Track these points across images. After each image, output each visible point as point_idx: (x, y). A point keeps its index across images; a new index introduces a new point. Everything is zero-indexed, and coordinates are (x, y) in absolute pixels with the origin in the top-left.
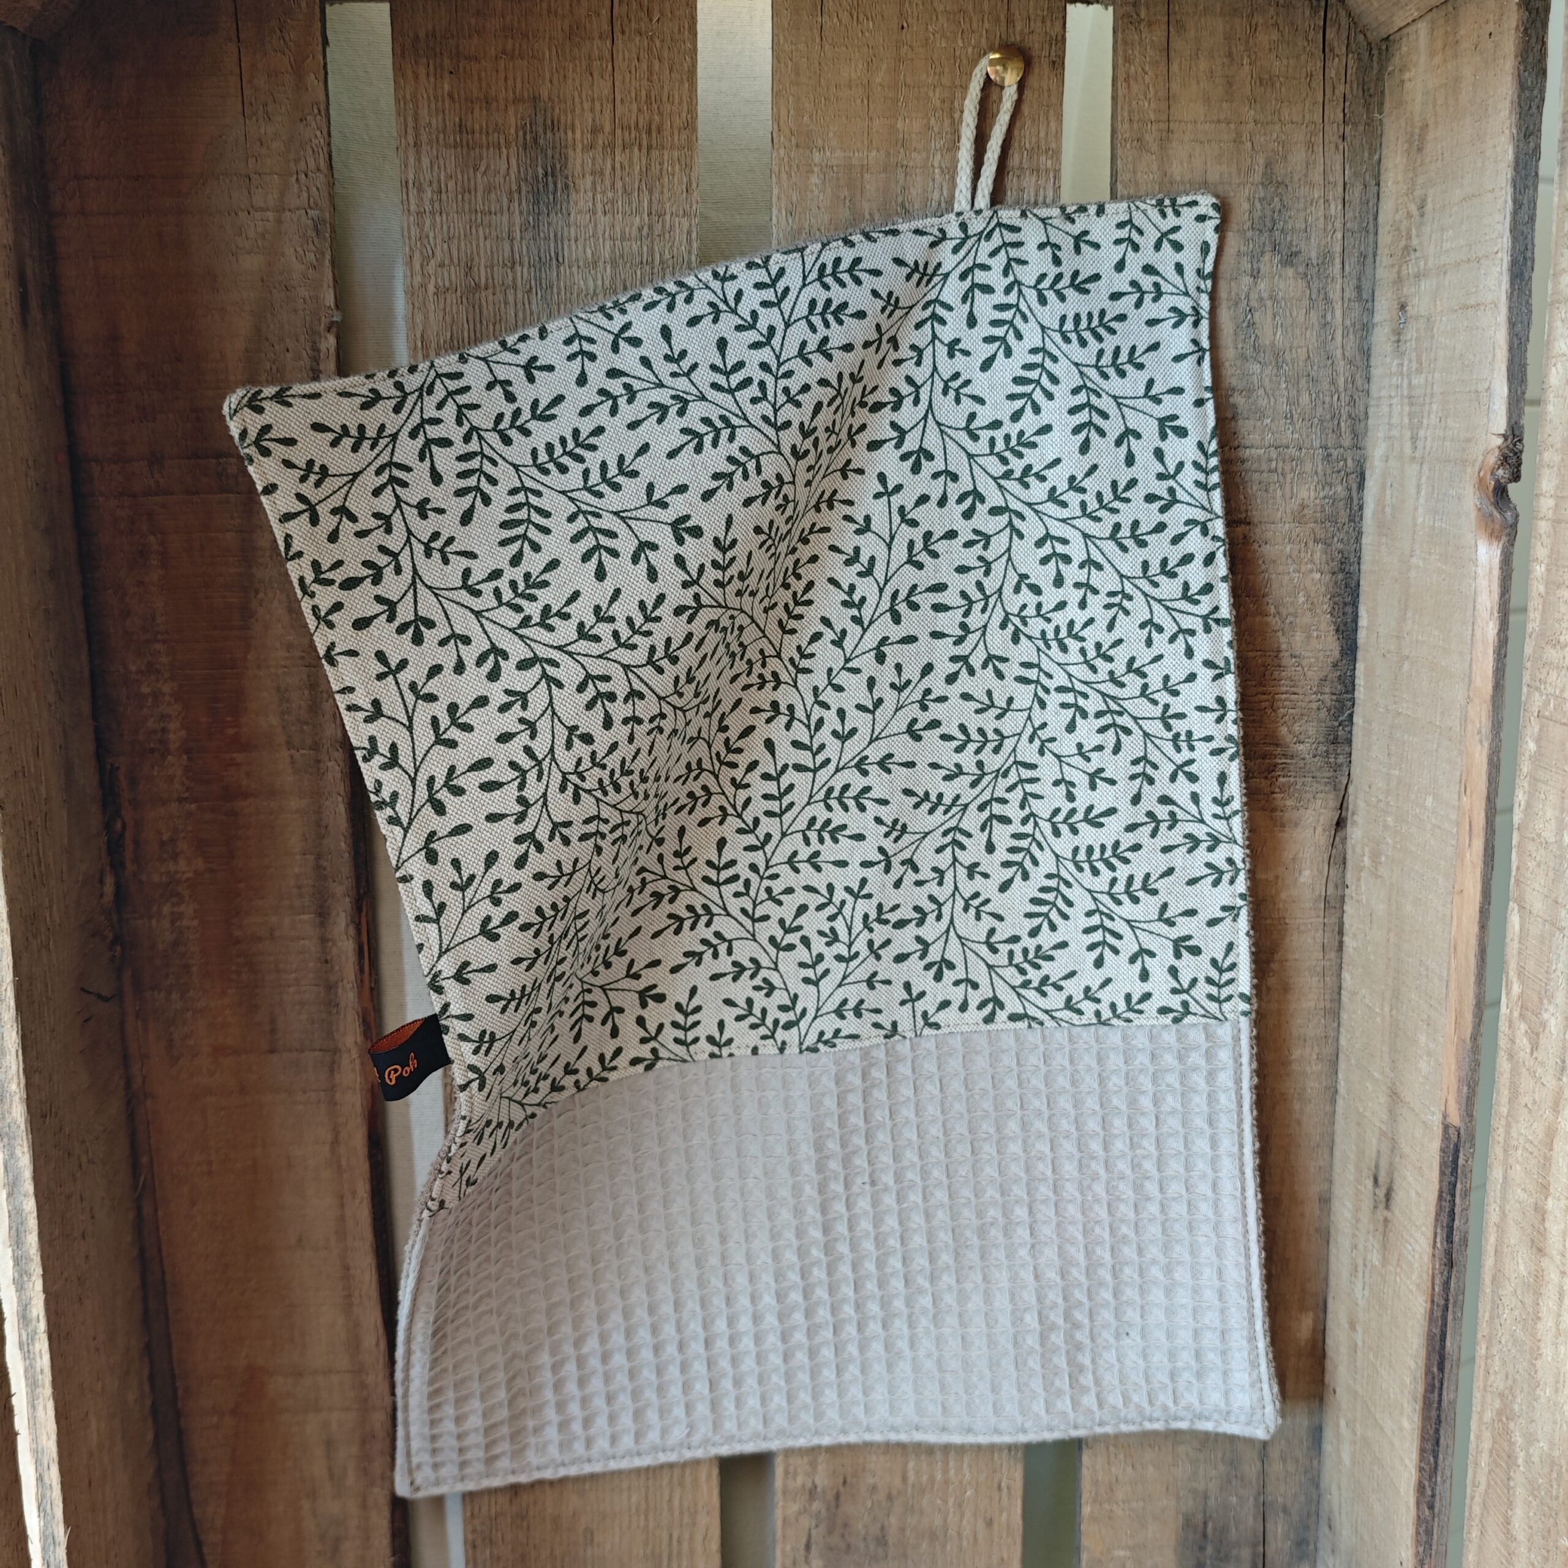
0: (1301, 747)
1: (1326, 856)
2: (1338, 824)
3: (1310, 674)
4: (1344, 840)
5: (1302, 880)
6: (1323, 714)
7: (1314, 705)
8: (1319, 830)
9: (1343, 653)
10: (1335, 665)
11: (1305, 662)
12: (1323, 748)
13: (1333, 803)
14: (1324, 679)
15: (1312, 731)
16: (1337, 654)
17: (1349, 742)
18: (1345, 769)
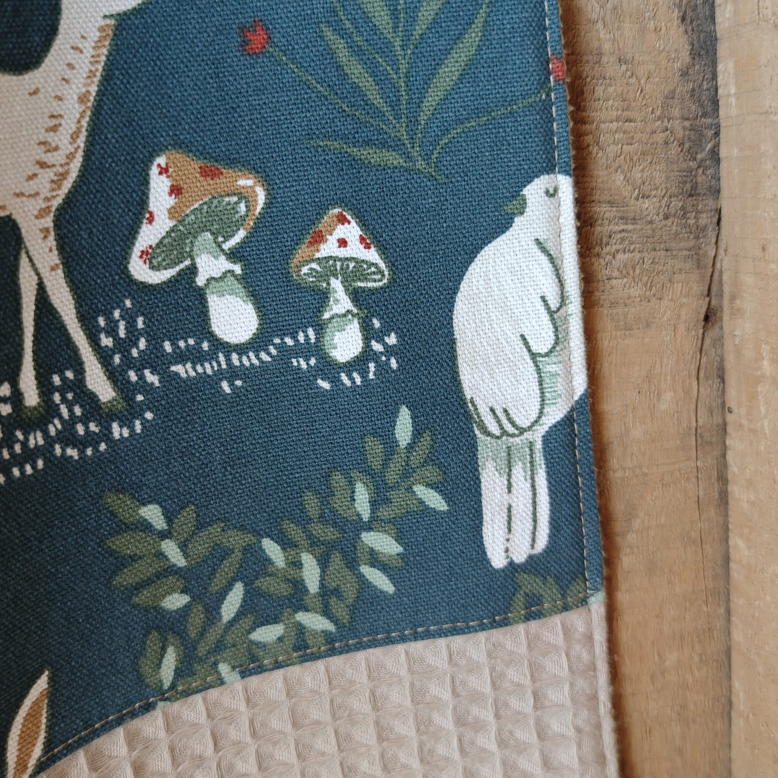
0: (647, 204)
1: (693, 368)
2: (707, 318)
3: (648, 88)
4: (719, 341)
5: (663, 406)
6: (674, 149)
7: (660, 138)
8: (682, 329)
9: (695, 54)
10: (684, 73)
11: (641, 71)
12: (677, 204)
13: (698, 288)
14: (671, 95)
15: (659, 178)
16: (685, 57)
17: (716, 192)
18: (711, 234)
